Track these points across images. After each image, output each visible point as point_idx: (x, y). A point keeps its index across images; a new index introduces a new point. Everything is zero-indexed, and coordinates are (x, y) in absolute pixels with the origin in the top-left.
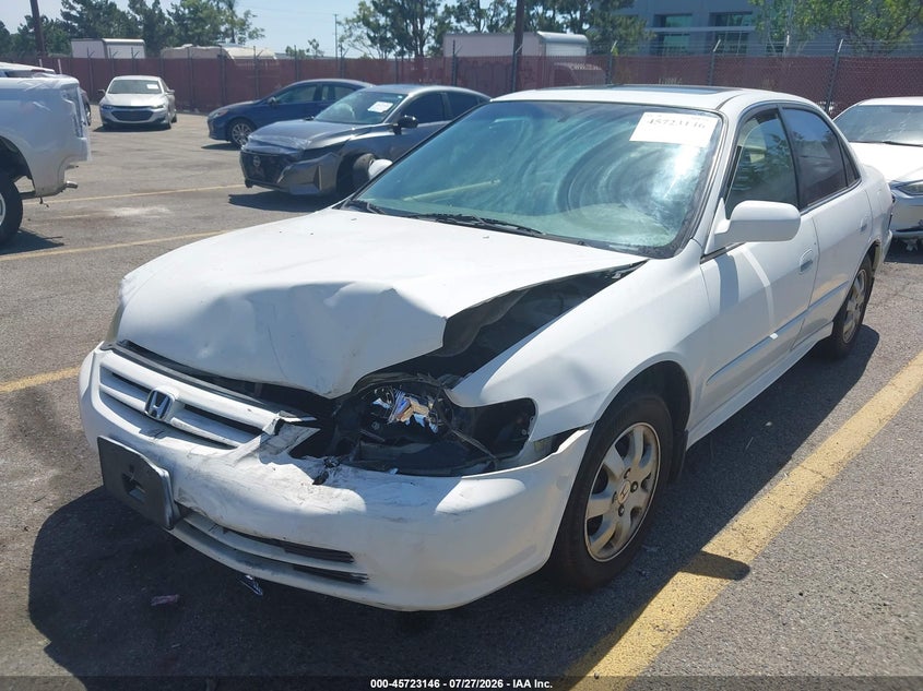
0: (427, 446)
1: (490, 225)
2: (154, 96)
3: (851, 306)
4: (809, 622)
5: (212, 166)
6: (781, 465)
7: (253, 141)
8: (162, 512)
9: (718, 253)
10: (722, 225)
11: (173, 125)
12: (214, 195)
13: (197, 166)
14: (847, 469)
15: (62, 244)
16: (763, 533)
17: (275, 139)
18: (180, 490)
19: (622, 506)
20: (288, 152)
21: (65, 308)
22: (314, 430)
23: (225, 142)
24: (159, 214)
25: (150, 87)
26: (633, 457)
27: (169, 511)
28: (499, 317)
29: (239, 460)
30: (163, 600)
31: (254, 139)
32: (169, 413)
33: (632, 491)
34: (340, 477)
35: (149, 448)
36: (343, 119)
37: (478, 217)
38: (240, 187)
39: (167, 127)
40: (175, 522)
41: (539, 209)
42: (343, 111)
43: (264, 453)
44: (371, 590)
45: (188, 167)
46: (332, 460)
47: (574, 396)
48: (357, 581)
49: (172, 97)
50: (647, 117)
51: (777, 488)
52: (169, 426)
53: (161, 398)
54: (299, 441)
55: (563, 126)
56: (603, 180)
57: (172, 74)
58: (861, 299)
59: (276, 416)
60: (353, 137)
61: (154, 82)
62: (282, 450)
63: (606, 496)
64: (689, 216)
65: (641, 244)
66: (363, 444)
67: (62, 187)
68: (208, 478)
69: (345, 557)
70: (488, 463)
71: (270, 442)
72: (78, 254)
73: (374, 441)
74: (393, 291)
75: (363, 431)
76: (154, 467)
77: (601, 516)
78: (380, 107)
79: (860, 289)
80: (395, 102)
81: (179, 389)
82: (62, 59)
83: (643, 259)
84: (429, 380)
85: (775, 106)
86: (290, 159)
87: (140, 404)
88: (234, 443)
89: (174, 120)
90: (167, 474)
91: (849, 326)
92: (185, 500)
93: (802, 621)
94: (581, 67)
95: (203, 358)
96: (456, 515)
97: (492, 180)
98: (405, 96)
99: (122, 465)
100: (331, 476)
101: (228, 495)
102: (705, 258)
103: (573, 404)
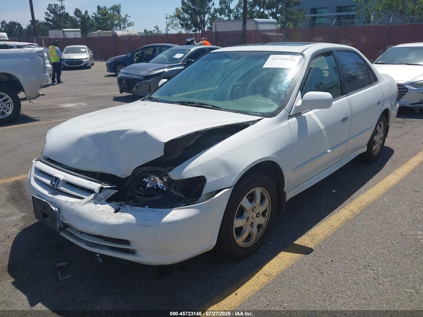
0: (162, 197)
1: (201, 105)
2: (84, 54)
3: (376, 138)
4: (333, 272)
5: (107, 84)
6: (335, 208)
7: (122, 73)
8: (56, 225)
9: (298, 114)
10: (299, 102)
11: (92, 67)
12: (107, 97)
13: (101, 84)
14: (365, 209)
15: (38, 120)
16: (321, 236)
17: (132, 72)
18: (62, 216)
19: (252, 223)
20: (138, 77)
21: (36, 147)
22: (116, 191)
23: (114, 73)
24: (81, 106)
25: (82, 50)
26: (255, 202)
27: (58, 225)
28: (192, 143)
29: (86, 203)
30: (61, 264)
31: (123, 72)
32: (59, 185)
33: (257, 217)
34: (125, 210)
35: (51, 200)
36: (162, 62)
37: (196, 102)
38: (118, 93)
39: (89, 67)
40: (61, 229)
41: (222, 98)
42: (162, 58)
43: (95, 200)
44: (138, 256)
45: (97, 85)
46: (123, 203)
47: (224, 175)
48: (132, 252)
49: (92, 54)
50: (271, 57)
51: (332, 218)
52: (60, 190)
53: (57, 179)
54: (110, 195)
55: (236, 62)
56: (250, 85)
57: (91, 44)
58: (382, 135)
59: (100, 185)
60: (166, 70)
61: (84, 48)
62: (102, 199)
63: (243, 218)
64: (284, 99)
65: (262, 112)
66: (137, 197)
67: (38, 95)
68: (73, 210)
69: (127, 242)
70: (187, 203)
71: (98, 196)
72: (45, 124)
73: (141, 195)
74: (145, 132)
75: (136, 191)
76: (52, 207)
77: (242, 227)
78: (178, 56)
79: (381, 130)
80: (185, 54)
81: (63, 175)
82: (44, 39)
83: (261, 118)
84: (162, 170)
85: (330, 50)
86: (138, 80)
87: (48, 182)
88: (84, 196)
89: (93, 64)
90: (57, 209)
91: (376, 147)
92: (64, 220)
93: (330, 272)
94: (274, 34)
95: (74, 163)
96: (170, 224)
97: (215, 87)
98: (189, 50)
99: (41, 207)
100: (121, 209)
101: (80, 217)
102: (290, 117)
103: (222, 178)
